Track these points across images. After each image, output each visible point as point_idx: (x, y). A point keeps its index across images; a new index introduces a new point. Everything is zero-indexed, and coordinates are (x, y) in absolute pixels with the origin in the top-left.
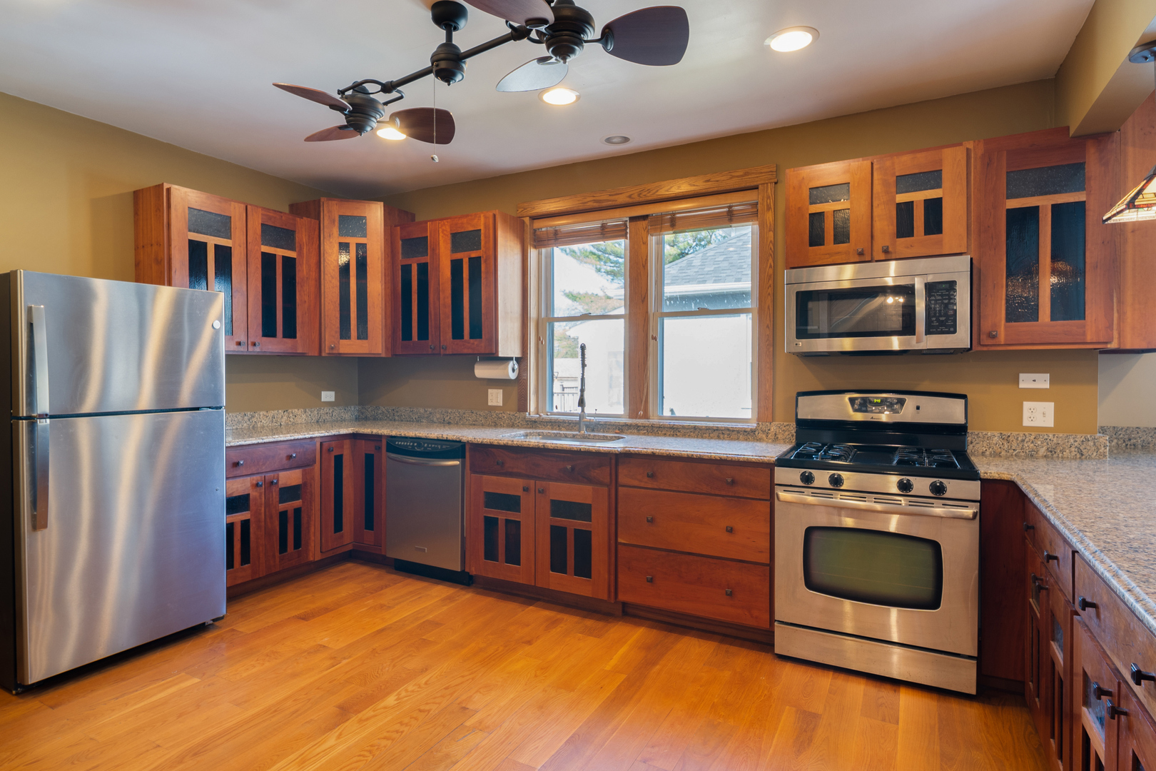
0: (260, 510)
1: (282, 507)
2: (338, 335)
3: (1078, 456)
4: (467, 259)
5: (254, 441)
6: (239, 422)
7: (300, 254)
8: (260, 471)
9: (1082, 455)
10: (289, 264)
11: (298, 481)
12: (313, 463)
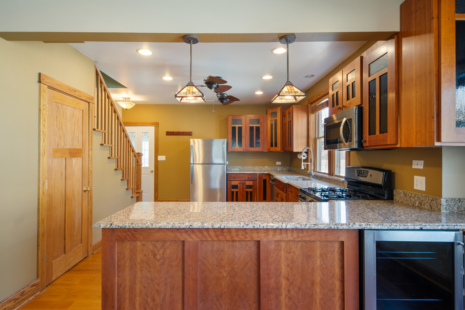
0: (241, 189)
1: (247, 190)
2: (270, 146)
3: (430, 209)
4: (289, 121)
5: (238, 172)
7: (261, 125)
8: (241, 180)
9: (432, 208)
10: (258, 129)
11: (252, 184)
12: (256, 180)
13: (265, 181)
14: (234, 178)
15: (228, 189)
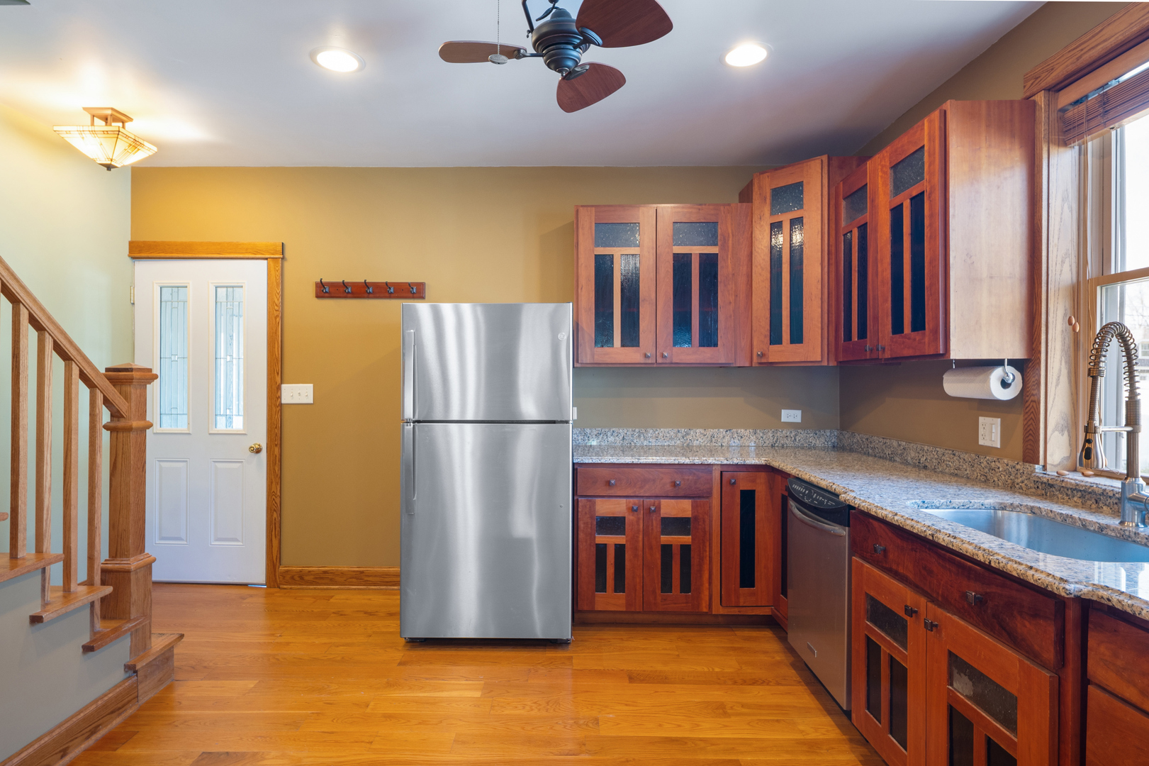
0: (638, 537)
1: (665, 539)
2: (768, 339)
4: (909, 201)
5: (628, 460)
6: (671, 439)
7: (724, 247)
8: (637, 494)
10: (709, 264)
11: (688, 514)
12: (709, 494)
13: (748, 498)
14: (608, 483)
15: (581, 535)
